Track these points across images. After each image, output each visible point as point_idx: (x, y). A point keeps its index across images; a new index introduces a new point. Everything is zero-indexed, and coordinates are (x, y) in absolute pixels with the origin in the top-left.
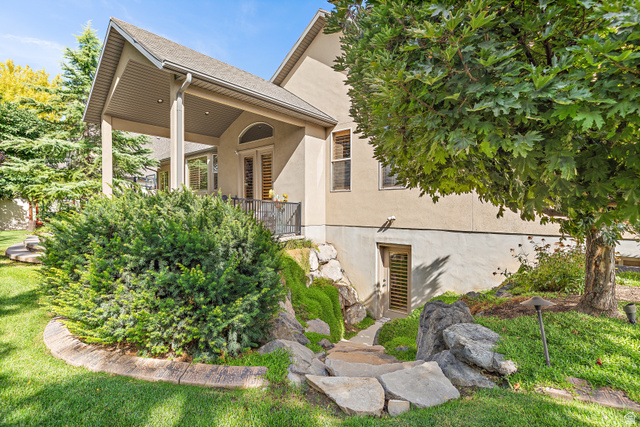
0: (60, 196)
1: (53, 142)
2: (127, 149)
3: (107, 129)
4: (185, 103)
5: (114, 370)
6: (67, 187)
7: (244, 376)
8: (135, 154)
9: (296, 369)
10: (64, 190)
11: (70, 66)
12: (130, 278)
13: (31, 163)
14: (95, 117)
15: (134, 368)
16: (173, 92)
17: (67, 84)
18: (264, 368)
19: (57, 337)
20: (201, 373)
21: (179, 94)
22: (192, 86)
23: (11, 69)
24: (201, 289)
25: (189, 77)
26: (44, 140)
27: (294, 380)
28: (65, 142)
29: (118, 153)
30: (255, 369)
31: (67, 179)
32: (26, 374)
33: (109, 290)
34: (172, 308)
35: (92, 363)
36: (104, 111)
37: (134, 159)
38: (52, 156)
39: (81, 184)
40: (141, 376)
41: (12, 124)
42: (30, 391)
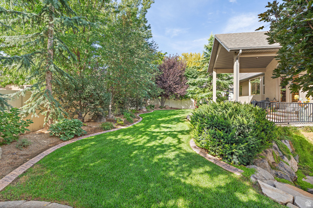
0: (202, 98)
1: (200, 79)
2: (224, 78)
3: (214, 74)
4: (240, 62)
5: (202, 155)
6: (204, 95)
7: (235, 170)
8: (227, 80)
9: (256, 176)
10: (203, 96)
11: (205, 51)
12: (206, 130)
13: (194, 87)
14: (211, 70)
15: (206, 156)
16: (235, 59)
17: (204, 58)
18: (243, 171)
19: (192, 143)
20: (223, 164)
21: (237, 59)
22: (242, 54)
23: (191, 55)
24: (223, 138)
25: (241, 51)
26: (197, 80)
27: (252, 179)
28: (204, 79)
29: (220, 81)
30: (240, 170)
31: (204, 92)
32: (185, 148)
33: (202, 132)
34: (215, 141)
35: (197, 151)
36: (214, 67)
37: (226, 82)
38: (200, 85)
39: (208, 93)
40: (207, 159)
41: (191, 74)
42: (185, 152)
